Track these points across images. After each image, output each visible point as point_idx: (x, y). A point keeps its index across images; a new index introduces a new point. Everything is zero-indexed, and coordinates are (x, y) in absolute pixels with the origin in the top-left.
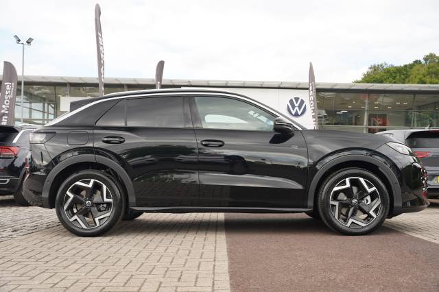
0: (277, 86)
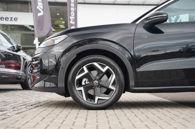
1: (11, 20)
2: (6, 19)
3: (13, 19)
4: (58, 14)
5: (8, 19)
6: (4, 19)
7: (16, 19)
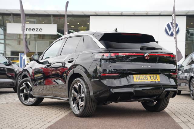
0: (158, 14)
1: (37, 31)
2: (33, 30)
3: (38, 30)
5: (35, 29)
6: (32, 30)
7: (41, 30)
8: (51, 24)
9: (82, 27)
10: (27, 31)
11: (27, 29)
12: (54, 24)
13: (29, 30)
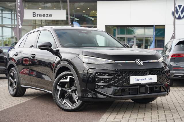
1: (47, 16)
2: (43, 15)
3: (48, 16)
4: (89, 8)
5: (45, 15)
6: (42, 16)
7: (51, 15)
8: (60, 9)
9: (94, 11)
10: (37, 16)
11: (37, 15)
12: (63, 9)
13: (39, 15)
